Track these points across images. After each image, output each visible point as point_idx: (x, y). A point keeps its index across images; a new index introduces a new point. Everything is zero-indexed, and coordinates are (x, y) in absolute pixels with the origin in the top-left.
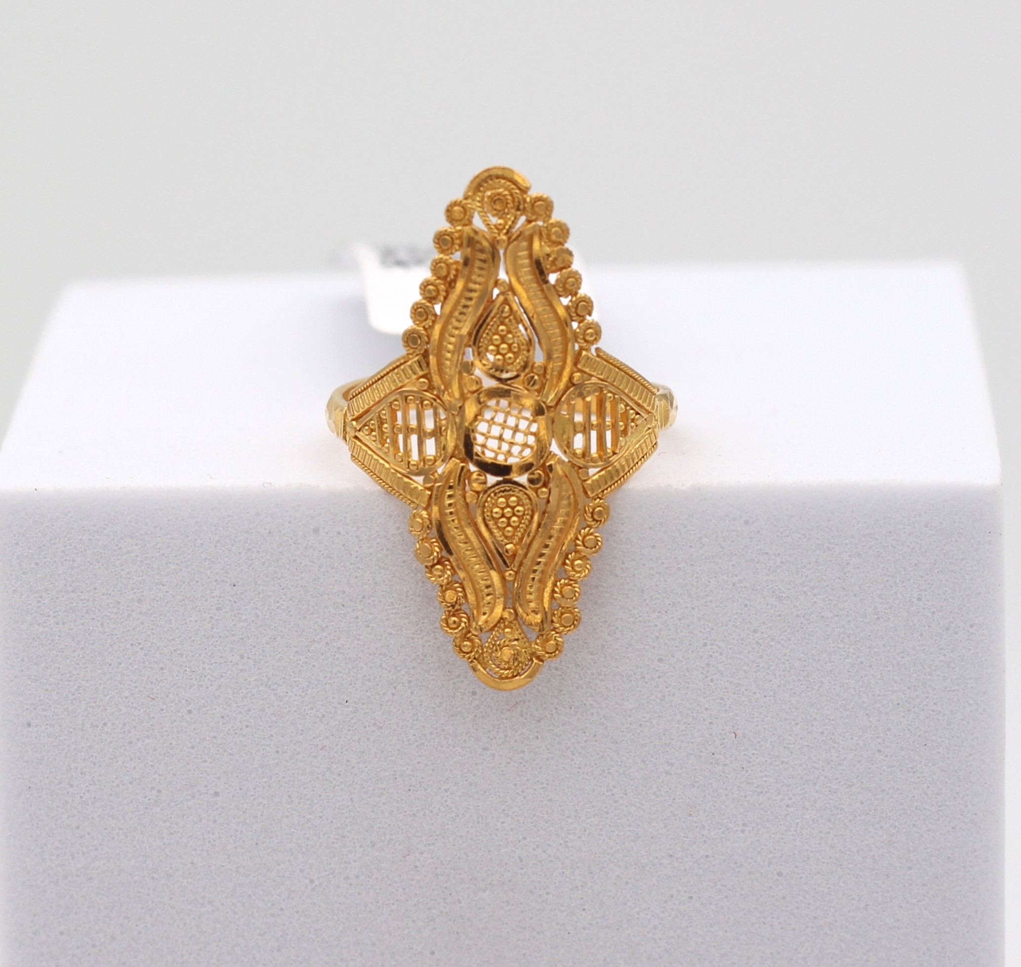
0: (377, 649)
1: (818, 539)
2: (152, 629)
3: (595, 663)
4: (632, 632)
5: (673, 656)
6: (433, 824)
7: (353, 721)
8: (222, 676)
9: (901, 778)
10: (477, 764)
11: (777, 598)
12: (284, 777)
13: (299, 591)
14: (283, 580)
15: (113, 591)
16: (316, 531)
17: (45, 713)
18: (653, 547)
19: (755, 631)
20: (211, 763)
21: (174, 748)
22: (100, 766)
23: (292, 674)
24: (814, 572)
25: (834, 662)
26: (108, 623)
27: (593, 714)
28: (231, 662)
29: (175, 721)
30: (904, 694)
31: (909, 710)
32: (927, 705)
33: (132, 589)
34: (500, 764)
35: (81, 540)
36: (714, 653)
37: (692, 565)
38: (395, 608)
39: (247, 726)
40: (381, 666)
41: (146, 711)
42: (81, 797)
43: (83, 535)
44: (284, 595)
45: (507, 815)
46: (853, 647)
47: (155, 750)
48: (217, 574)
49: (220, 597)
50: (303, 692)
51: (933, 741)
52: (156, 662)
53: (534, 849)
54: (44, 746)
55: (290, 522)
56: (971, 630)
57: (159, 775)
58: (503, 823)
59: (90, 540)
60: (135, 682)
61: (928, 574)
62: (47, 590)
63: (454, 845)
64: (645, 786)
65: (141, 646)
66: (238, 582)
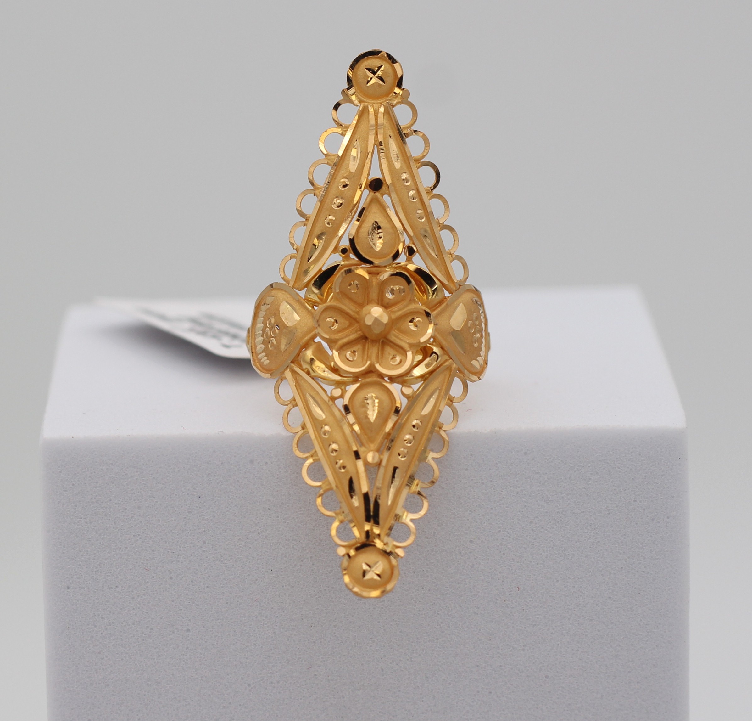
0: (291, 536)
1: (571, 463)
2: (147, 526)
3: (429, 544)
4: (453, 524)
5: (479, 539)
6: (326, 648)
7: (275, 583)
8: (192, 555)
9: (623, 615)
10: (354, 609)
11: (545, 501)
12: (231, 619)
13: (241, 500)
14: (230, 493)
15: (122, 501)
16: (252, 462)
17: (78, 580)
18: (467, 470)
19: (531, 523)
20: (185, 610)
21: (161, 601)
22: (114, 613)
23: (236, 553)
24: (568, 485)
25: (581, 541)
26: (119, 522)
27: (428, 576)
28: (198, 546)
29: (162, 584)
30: (626, 561)
31: (629, 572)
32: (640, 568)
33: (134, 500)
34: (369, 609)
35: (101, 469)
36: (505, 536)
37: (491, 481)
38: (302, 511)
39: (208, 587)
40: (293, 547)
41: (143, 578)
42: (102, 634)
43: (103, 466)
44: (232, 503)
45: (374, 642)
46: (593, 532)
47: (149, 603)
48: (189, 490)
49: (190, 505)
50: (243, 564)
51: (644, 591)
52: (150, 547)
53: (391, 663)
54: (78, 601)
55: (235, 456)
56: (668, 520)
57: (152, 619)
58: (371, 646)
59: (107, 469)
60: (136, 560)
61: (640, 485)
62: (79, 501)
63: (340, 661)
64: (461, 622)
65: (139, 537)
66: (202, 495)
